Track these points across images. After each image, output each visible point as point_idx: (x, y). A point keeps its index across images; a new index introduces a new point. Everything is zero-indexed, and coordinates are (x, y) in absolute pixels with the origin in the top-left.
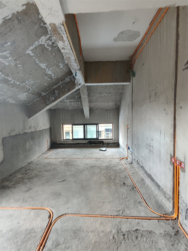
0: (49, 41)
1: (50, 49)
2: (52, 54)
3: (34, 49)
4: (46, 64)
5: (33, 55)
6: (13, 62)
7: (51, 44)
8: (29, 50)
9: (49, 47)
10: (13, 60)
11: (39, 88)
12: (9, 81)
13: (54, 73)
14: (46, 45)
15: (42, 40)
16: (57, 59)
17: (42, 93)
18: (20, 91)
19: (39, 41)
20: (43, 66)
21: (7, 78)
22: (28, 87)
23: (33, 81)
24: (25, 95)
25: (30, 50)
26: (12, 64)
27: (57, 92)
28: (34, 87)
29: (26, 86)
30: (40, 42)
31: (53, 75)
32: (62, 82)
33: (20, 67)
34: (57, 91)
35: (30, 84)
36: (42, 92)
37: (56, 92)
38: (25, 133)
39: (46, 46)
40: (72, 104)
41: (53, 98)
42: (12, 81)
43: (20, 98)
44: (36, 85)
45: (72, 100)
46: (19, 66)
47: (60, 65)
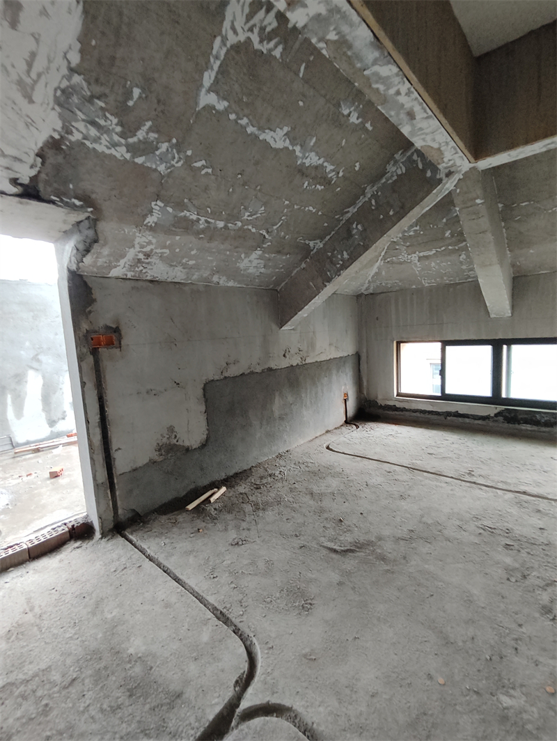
0: (262, 13)
1: (277, 53)
2: (297, 74)
3: (220, 76)
4: (286, 129)
5: (226, 104)
6: (176, 156)
7: (275, 24)
8: (204, 90)
9: (272, 44)
10: (175, 151)
11: (292, 229)
12: (192, 221)
13: (329, 158)
14: (258, 39)
15: (233, 23)
16: (323, 92)
17: (312, 244)
18: (236, 247)
19: (224, 33)
20: (277, 138)
21: (182, 214)
22: (254, 230)
23: (263, 208)
24: (257, 259)
25: (209, 91)
26: (177, 163)
27: (357, 228)
28: (275, 227)
29: (246, 227)
30: (230, 34)
31: (329, 167)
32: (375, 188)
33: (204, 167)
34: (359, 227)
35: (256, 219)
36: (311, 241)
37: (354, 231)
38: (270, 369)
39: (257, 46)
40: (433, 264)
41: (346, 256)
42: (201, 222)
43: (245, 270)
44: (280, 219)
45: (431, 250)
46: (198, 164)
47: (346, 112)
